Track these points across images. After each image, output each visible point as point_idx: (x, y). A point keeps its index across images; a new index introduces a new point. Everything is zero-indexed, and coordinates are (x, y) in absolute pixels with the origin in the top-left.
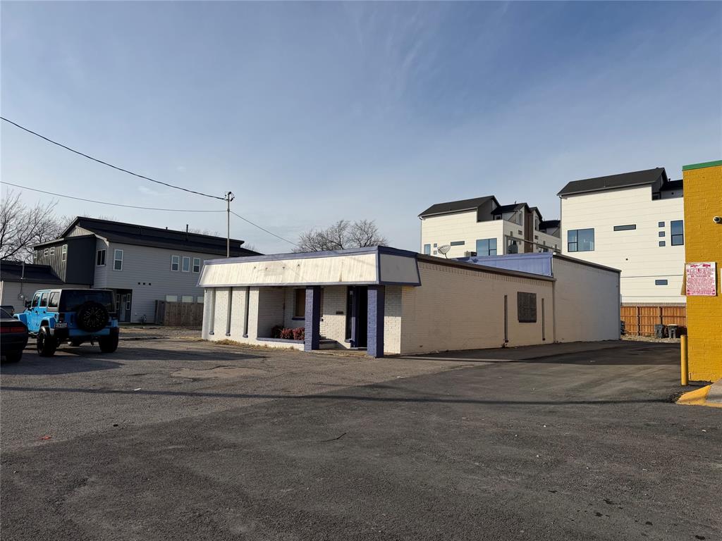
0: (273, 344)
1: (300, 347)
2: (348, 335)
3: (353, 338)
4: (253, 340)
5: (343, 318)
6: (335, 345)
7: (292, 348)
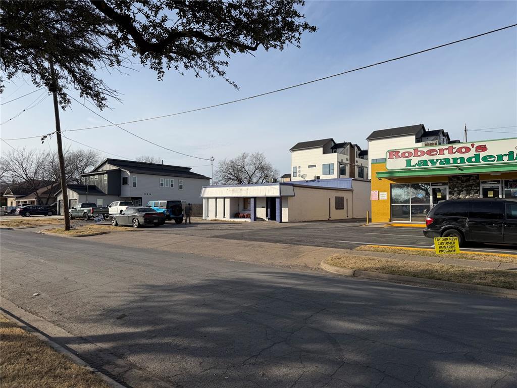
0: (237, 220)
1: (249, 220)
2: (267, 216)
3: (269, 217)
4: (228, 218)
5: (265, 209)
6: (262, 220)
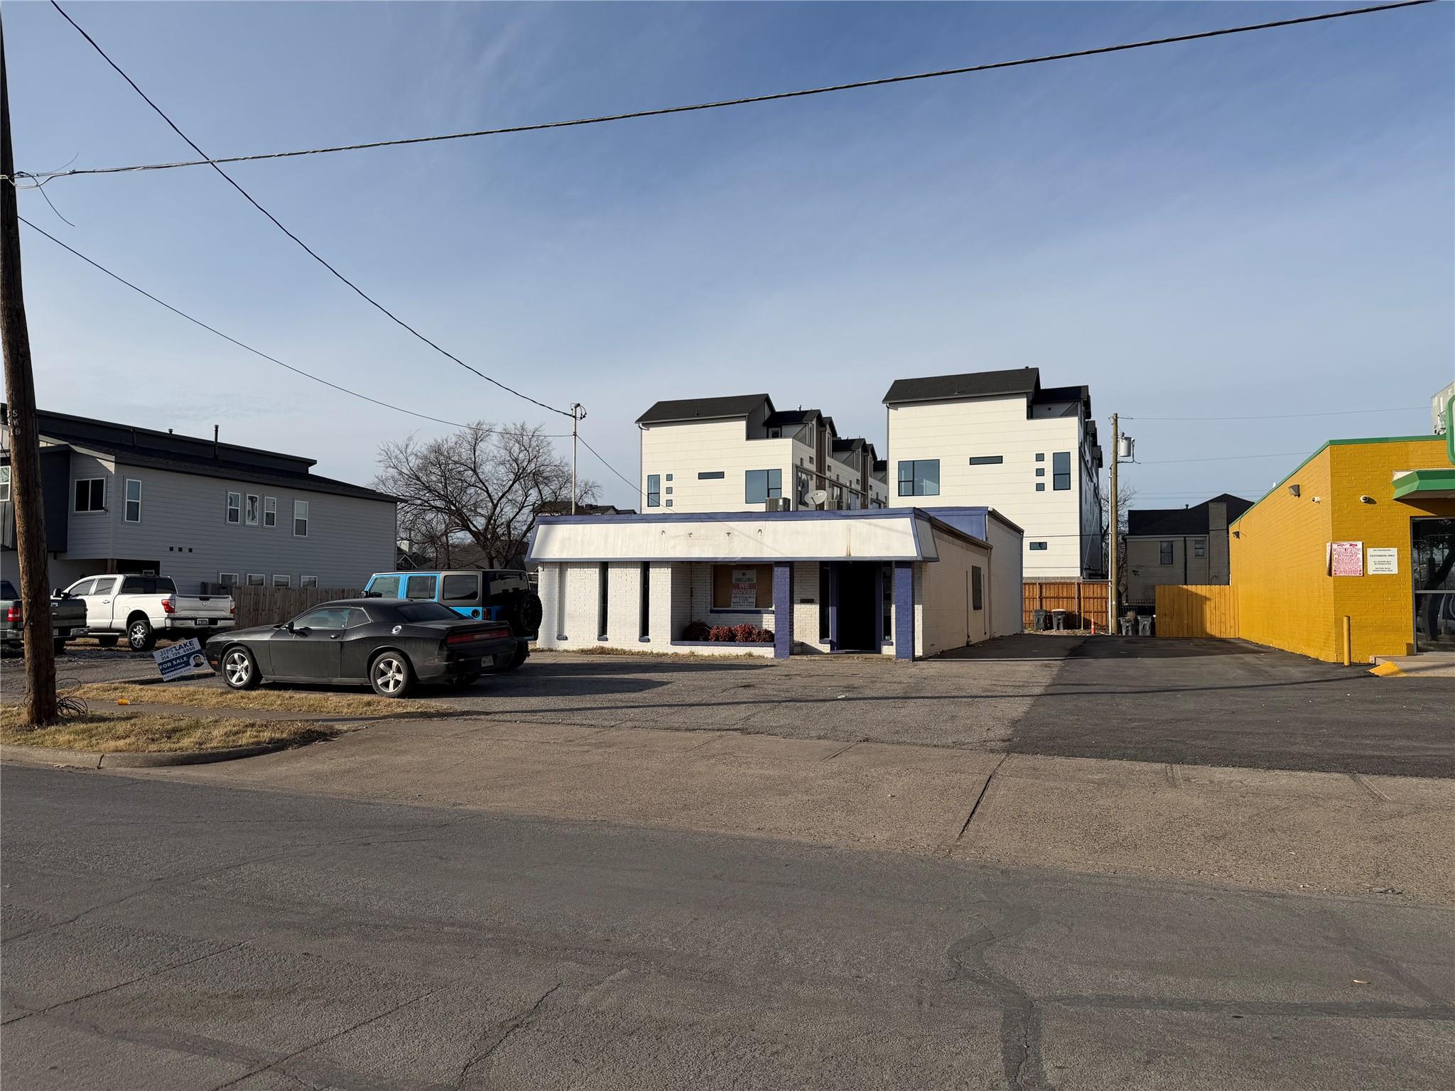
1: (767, 652)
2: (824, 634)
3: (832, 635)
5: (815, 609)
6: (804, 649)
7: (750, 655)
